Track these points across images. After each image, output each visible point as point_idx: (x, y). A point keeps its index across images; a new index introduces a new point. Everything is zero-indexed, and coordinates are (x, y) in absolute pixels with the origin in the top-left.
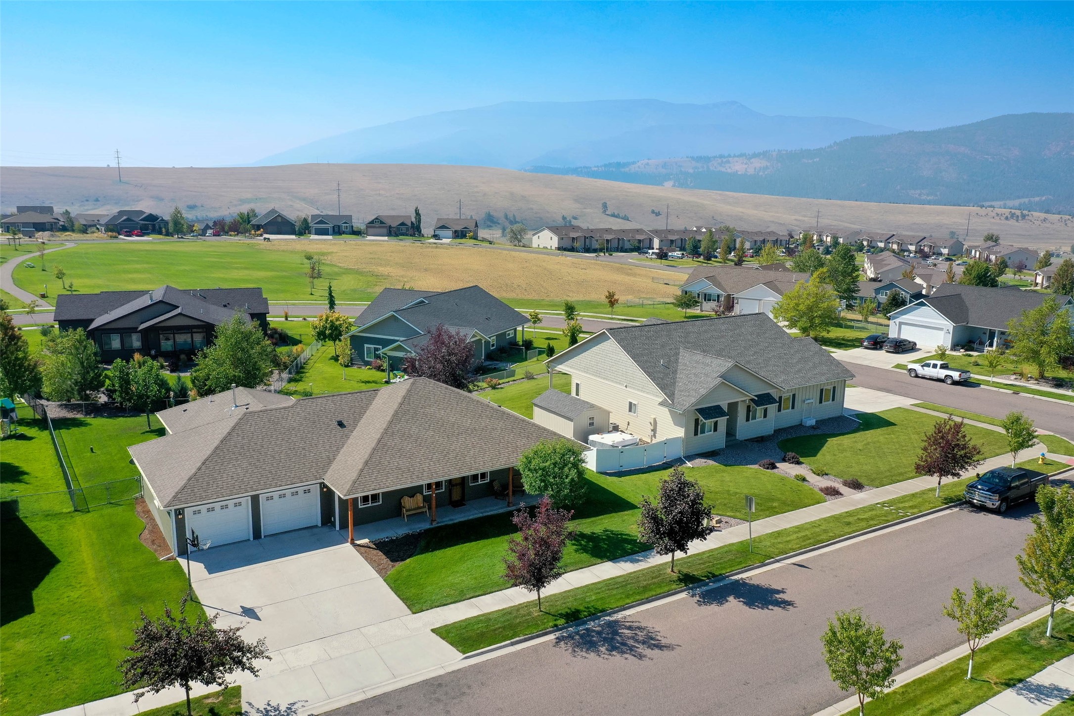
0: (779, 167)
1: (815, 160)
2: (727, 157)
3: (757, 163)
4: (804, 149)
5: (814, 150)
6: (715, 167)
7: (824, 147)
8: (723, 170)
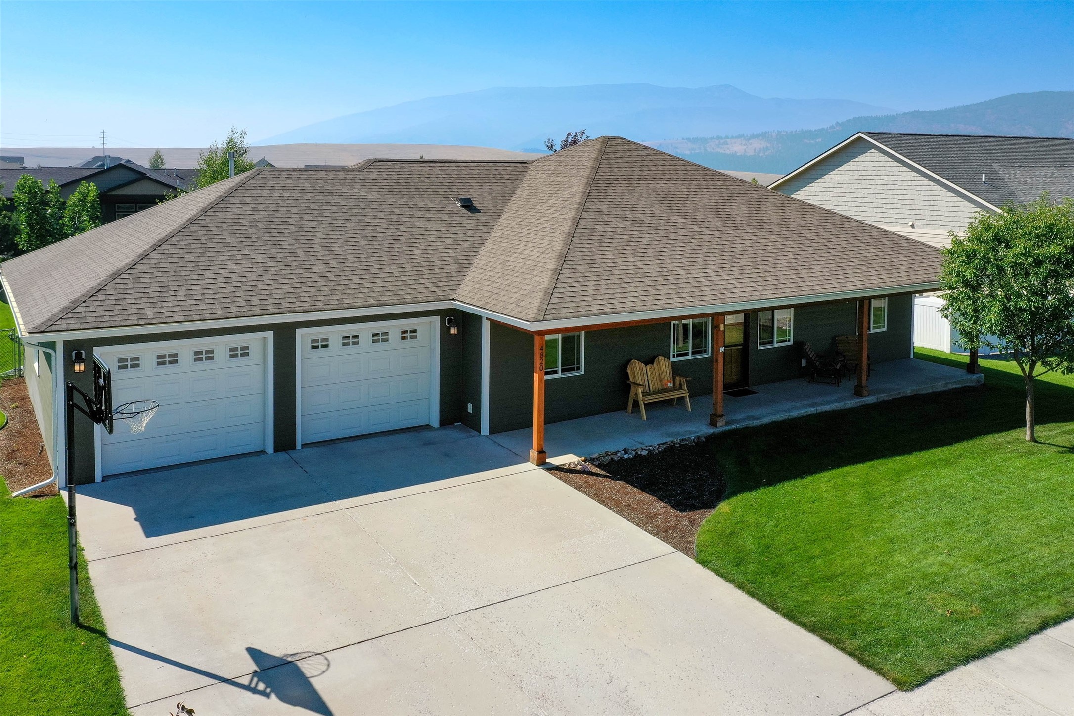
0: (780, 148)
1: (817, 141)
2: (724, 138)
3: (757, 144)
4: (804, 130)
5: (815, 130)
6: (713, 149)
7: (826, 128)
8: (722, 151)
